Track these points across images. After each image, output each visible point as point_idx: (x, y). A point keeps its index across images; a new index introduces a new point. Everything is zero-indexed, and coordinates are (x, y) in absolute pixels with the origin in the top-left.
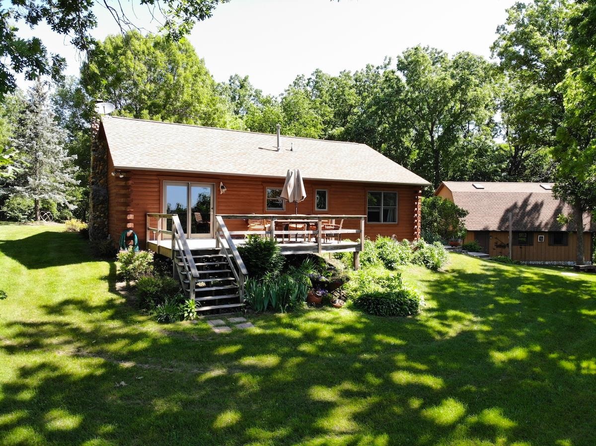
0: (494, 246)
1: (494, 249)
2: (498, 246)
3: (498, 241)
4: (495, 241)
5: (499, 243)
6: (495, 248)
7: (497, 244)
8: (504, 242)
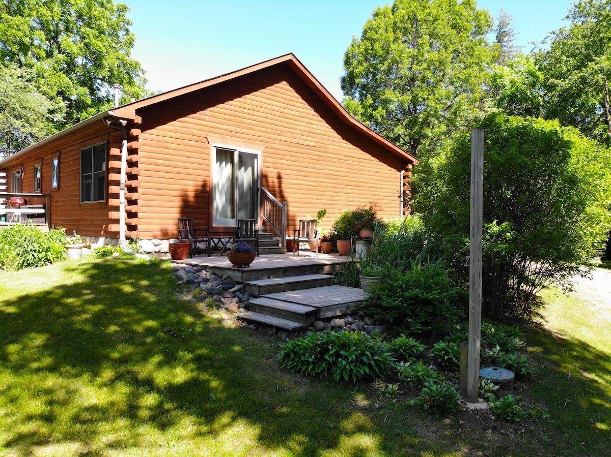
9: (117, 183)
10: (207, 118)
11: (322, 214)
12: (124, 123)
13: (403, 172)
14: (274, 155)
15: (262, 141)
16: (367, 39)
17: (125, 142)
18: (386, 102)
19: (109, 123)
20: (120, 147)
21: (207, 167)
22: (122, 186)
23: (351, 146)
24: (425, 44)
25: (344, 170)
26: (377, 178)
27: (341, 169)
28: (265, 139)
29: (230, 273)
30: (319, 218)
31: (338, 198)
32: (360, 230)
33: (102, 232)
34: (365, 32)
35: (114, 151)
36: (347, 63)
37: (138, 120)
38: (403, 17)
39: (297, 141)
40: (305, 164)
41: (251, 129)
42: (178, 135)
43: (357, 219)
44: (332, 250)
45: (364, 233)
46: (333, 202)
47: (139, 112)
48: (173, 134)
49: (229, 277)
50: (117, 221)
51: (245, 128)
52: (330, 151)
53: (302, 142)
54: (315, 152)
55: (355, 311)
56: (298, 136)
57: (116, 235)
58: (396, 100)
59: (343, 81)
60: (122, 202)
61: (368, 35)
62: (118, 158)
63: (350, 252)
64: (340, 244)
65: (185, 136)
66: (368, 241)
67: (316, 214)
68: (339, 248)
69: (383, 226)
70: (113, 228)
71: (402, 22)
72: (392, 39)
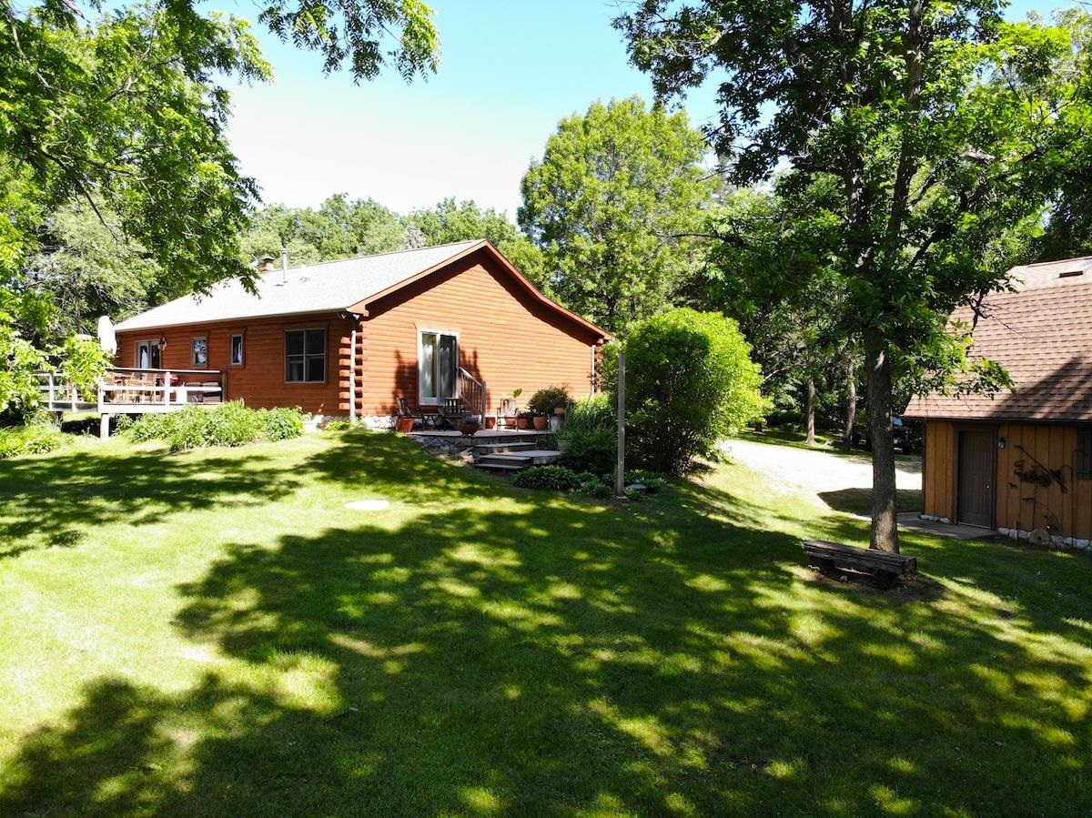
0: (1011, 474)
1: (1013, 486)
2: (1025, 477)
3: (1025, 457)
4: (1016, 455)
5: (1028, 467)
6: (1016, 480)
7: (1021, 467)
8: (1044, 461)
9: (348, 368)
10: (414, 305)
11: (517, 393)
12: (357, 317)
13: (594, 346)
14: (471, 336)
15: (458, 323)
16: (552, 162)
17: (354, 332)
18: (576, 251)
19: (344, 317)
20: (350, 336)
21: (414, 351)
22: (352, 370)
23: (541, 322)
24: (623, 179)
25: (535, 347)
26: (567, 354)
27: (532, 346)
28: (462, 321)
29: (461, 439)
30: (515, 396)
31: (528, 376)
32: (554, 407)
33: (320, 410)
34: (549, 152)
35: (345, 340)
36: (526, 190)
37: (366, 313)
38: (597, 142)
39: (490, 321)
40: (498, 343)
41: (450, 313)
42: (392, 323)
43: (551, 398)
44: (530, 426)
45: (558, 410)
46: (525, 380)
47: (367, 307)
48: (388, 323)
49: (460, 443)
50: (348, 401)
51: (445, 312)
52: (521, 328)
53: (494, 321)
54: (507, 331)
55: (554, 461)
56: (491, 316)
57: (347, 413)
58: (587, 248)
59: (521, 212)
60: (351, 384)
61: (553, 157)
62: (348, 346)
63: (546, 426)
64: (536, 420)
65: (398, 324)
66: (562, 417)
67: (512, 393)
68: (536, 424)
69: (573, 404)
70: (345, 406)
71: (595, 148)
72: (583, 172)
